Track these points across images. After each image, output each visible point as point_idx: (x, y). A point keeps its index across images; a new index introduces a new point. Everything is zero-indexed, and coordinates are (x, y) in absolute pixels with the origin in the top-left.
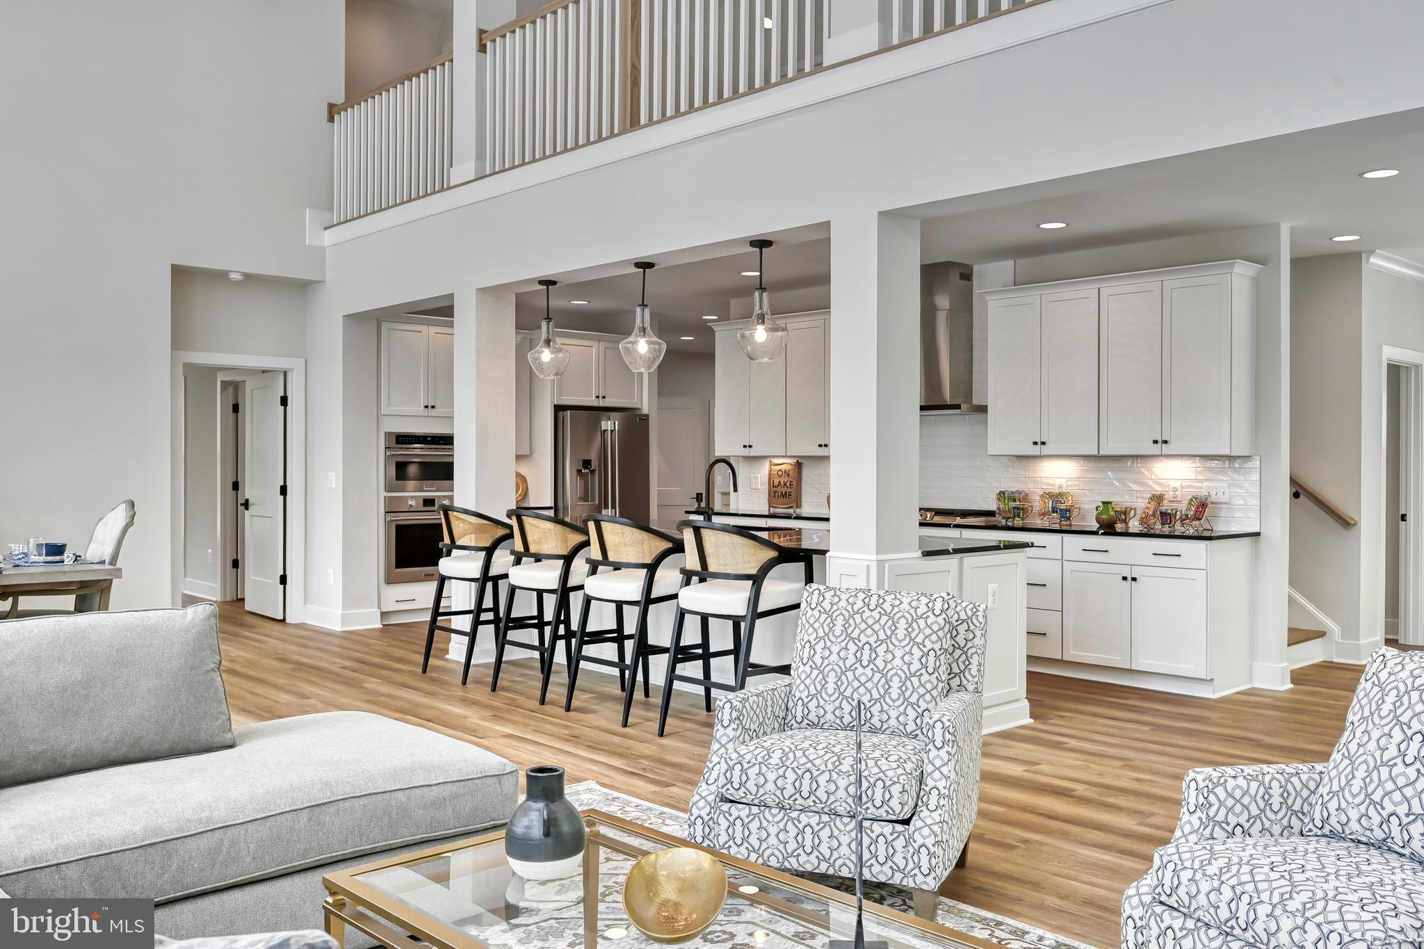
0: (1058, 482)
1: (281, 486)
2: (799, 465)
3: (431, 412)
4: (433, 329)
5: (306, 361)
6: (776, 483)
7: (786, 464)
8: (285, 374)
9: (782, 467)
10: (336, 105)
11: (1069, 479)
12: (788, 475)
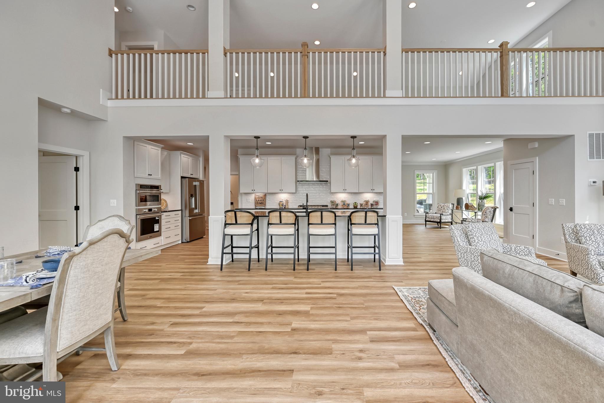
0: (342, 198)
1: (75, 206)
2: (265, 195)
3: (150, 177)
4: (151, 147)
5: (90, 153)
6: (258, 200)
7: (261, 195)
8: (77, 157)
9: (260, 196)
10: (112, 50)
11: (346, 198)
12: (262, 198)
